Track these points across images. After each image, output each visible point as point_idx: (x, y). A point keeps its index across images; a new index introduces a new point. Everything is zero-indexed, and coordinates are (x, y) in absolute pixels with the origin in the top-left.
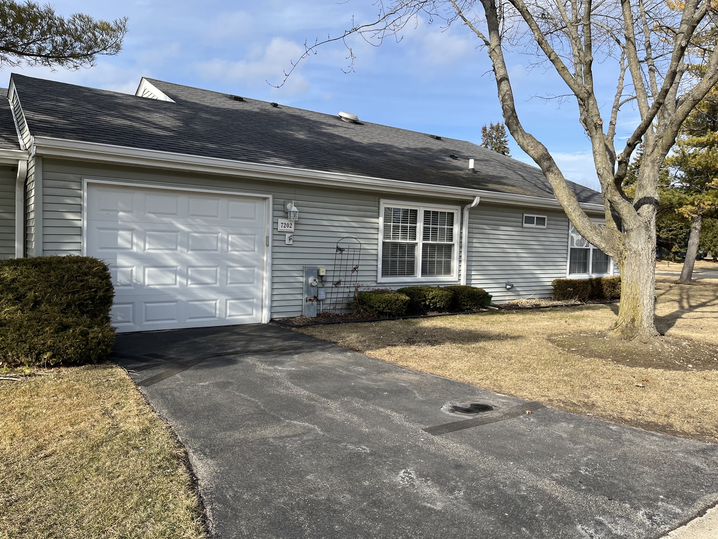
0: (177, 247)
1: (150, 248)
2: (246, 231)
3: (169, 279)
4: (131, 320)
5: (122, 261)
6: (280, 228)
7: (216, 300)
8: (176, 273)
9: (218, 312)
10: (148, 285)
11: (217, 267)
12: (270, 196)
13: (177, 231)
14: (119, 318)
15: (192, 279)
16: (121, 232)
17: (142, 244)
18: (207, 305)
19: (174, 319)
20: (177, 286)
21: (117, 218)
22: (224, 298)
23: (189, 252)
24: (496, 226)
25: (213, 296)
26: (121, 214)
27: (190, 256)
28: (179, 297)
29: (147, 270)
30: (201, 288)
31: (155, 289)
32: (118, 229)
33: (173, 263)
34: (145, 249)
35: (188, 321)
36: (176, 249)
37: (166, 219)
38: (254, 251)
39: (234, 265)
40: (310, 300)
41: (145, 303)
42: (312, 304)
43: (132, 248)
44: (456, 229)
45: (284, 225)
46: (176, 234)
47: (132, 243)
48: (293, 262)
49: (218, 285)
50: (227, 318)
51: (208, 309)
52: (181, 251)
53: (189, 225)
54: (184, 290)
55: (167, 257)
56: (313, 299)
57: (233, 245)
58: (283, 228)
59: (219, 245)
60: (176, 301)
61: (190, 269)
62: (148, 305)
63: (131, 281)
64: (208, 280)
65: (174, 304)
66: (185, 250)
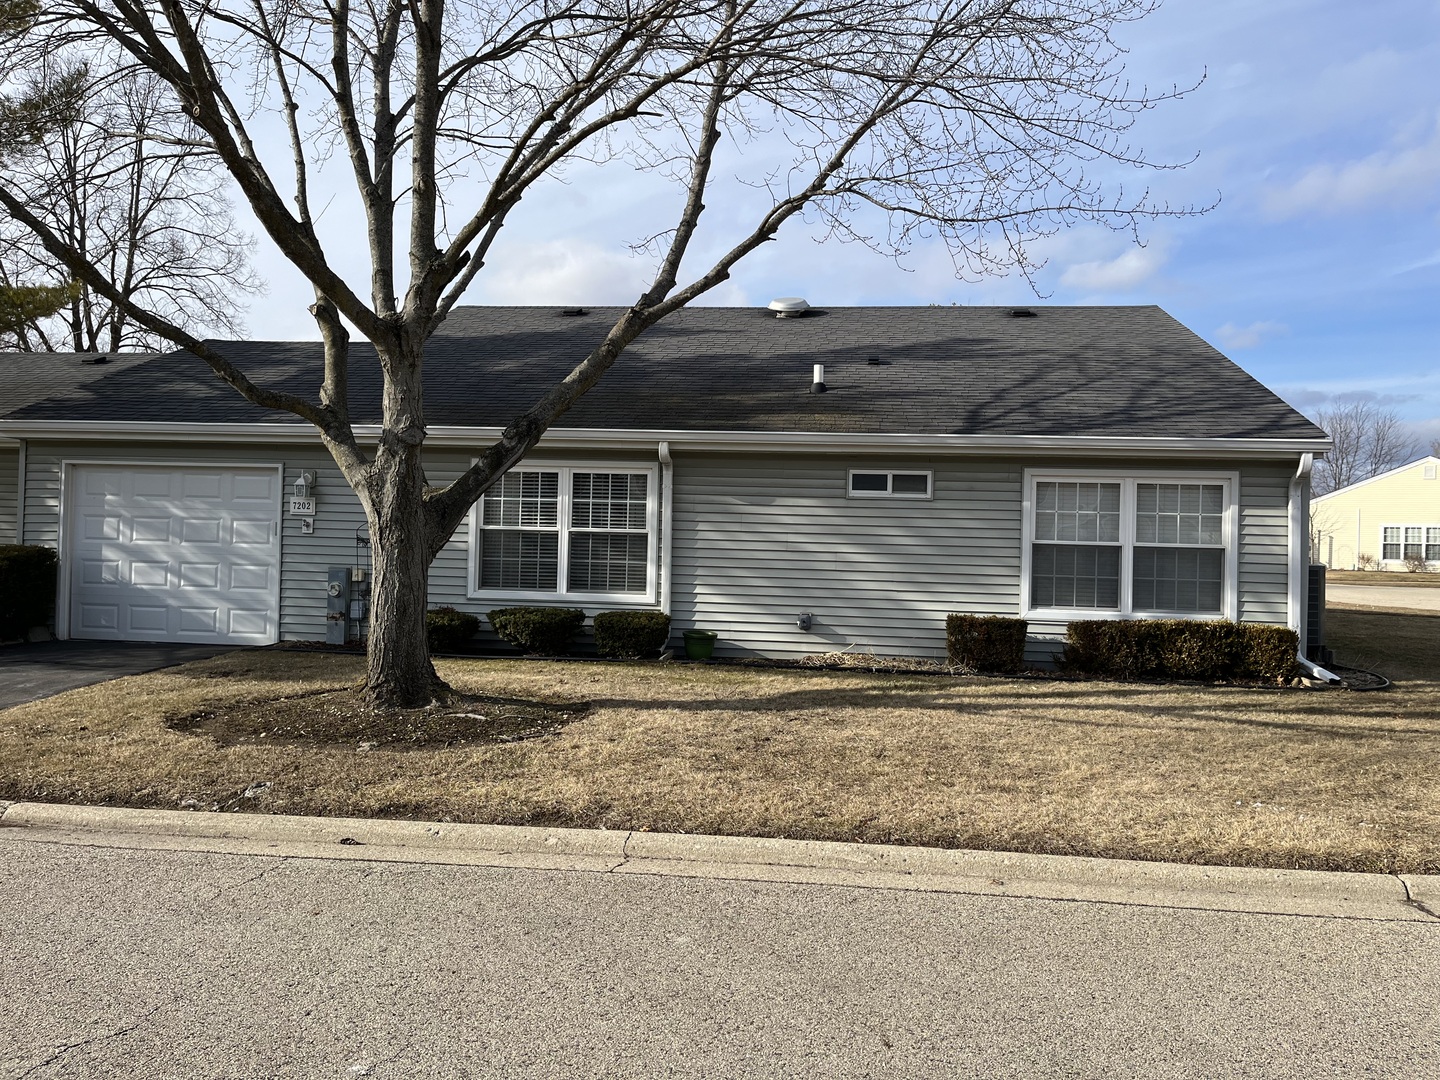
0: (168, 538)
1: (139, 539)
2: (260, 516)
3: (158, 577)
4: (115, 625)
5: (108, 553)
6: (293, 510)
7: (216, 608)
8: (167, 570)
9: (217, 625)
10: (135, 584)
11: (217, 564)
12: (280, 466)
13: (170, 516)
14: (103, 622)
15: (187, 578)
16: (108, 519)
17: (128, 532)
18: (206, 614)
19: (162, 629)
20: (168, 587)
21: (104, 502)
22: (226, 606)
23: (183, 544)
24: (766, 498)
25: (213, 603)
26: (109, 497)
27: (185, 548)
28: (171, 602)
29: (134, 565)
30: (200, 592)
31: (142, 589)
32: (104, 517)
33: (165, 558)
34: (131, 540)
35: (180, 633)
36: (167, 540)
37: (157, 503)
38: (268, 542)
39: (240, 561)
40: (333, 617)
41: (131, 606)
42: (336, 624)
43: (118, 538)
44: (651, 504)
45: (297, 506)
46: (167, 520)
47: (118, 531)
48: (317, 559)
49: (218, 588)
50: (231, 635)
51: (205, 619)
52: (173, 542)
53: (186, 509)
54: (176, 593)
55: (158, 550)
56: (338, 616)
57: (240, 534)
58: (297, 510)
59: (221, 533)
60: (166, 606)
61: (183, 566)
62: (134, 608)
63: (116, 578)
64: (209, 582)
65: (164, 609)
66: (178, 541)
